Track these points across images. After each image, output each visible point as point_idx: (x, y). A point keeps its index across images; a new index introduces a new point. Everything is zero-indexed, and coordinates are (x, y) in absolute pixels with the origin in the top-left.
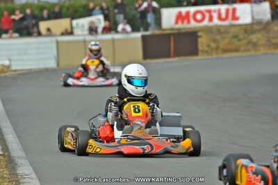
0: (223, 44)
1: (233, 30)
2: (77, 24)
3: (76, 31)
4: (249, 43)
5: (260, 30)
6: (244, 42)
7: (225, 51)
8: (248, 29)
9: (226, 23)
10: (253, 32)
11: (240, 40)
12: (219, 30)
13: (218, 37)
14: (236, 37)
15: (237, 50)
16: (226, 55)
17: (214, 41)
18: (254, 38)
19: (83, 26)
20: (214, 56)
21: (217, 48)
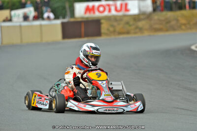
0: (119, 28)
1: (126, 19)
2: (15, 14)
3: (14, 19)
4: (137, 27)
5: (143, 19)
6: (133, 27)
7: (120, 33)
8: (136, 18)
9: (120, 14)
10: (140, 20)
11: (130, 26)
12: (115, 19)
13: (115, 24)
14: (127, 23)
15: (128, 33)
16: (122, 36)
17: (113, 26)
18: (140, 24)
19: (19, 15)
20: (113, 37)
21: (114, 31)
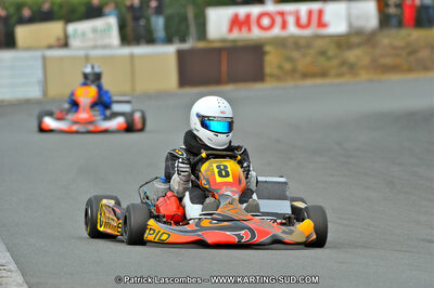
0: (303, 63)
1: (319, 44)
2: (75, 31)
3: (74, 42)
4: (343, 63)
5: (359, 45)
6: (335, 62)
7: (305, 75)
8: (342, 42)
9: (307, 32)
10: (350, 47)
11: (329, 59)
12: (297, 44)
13: (295, 54)
14: (323, 53)
15: (324, 74)
16: (309, 82)
17: (290, 59)
18: (352, 55)
19: (83, 34)
20: (290, 84)
21: (294, 71)
